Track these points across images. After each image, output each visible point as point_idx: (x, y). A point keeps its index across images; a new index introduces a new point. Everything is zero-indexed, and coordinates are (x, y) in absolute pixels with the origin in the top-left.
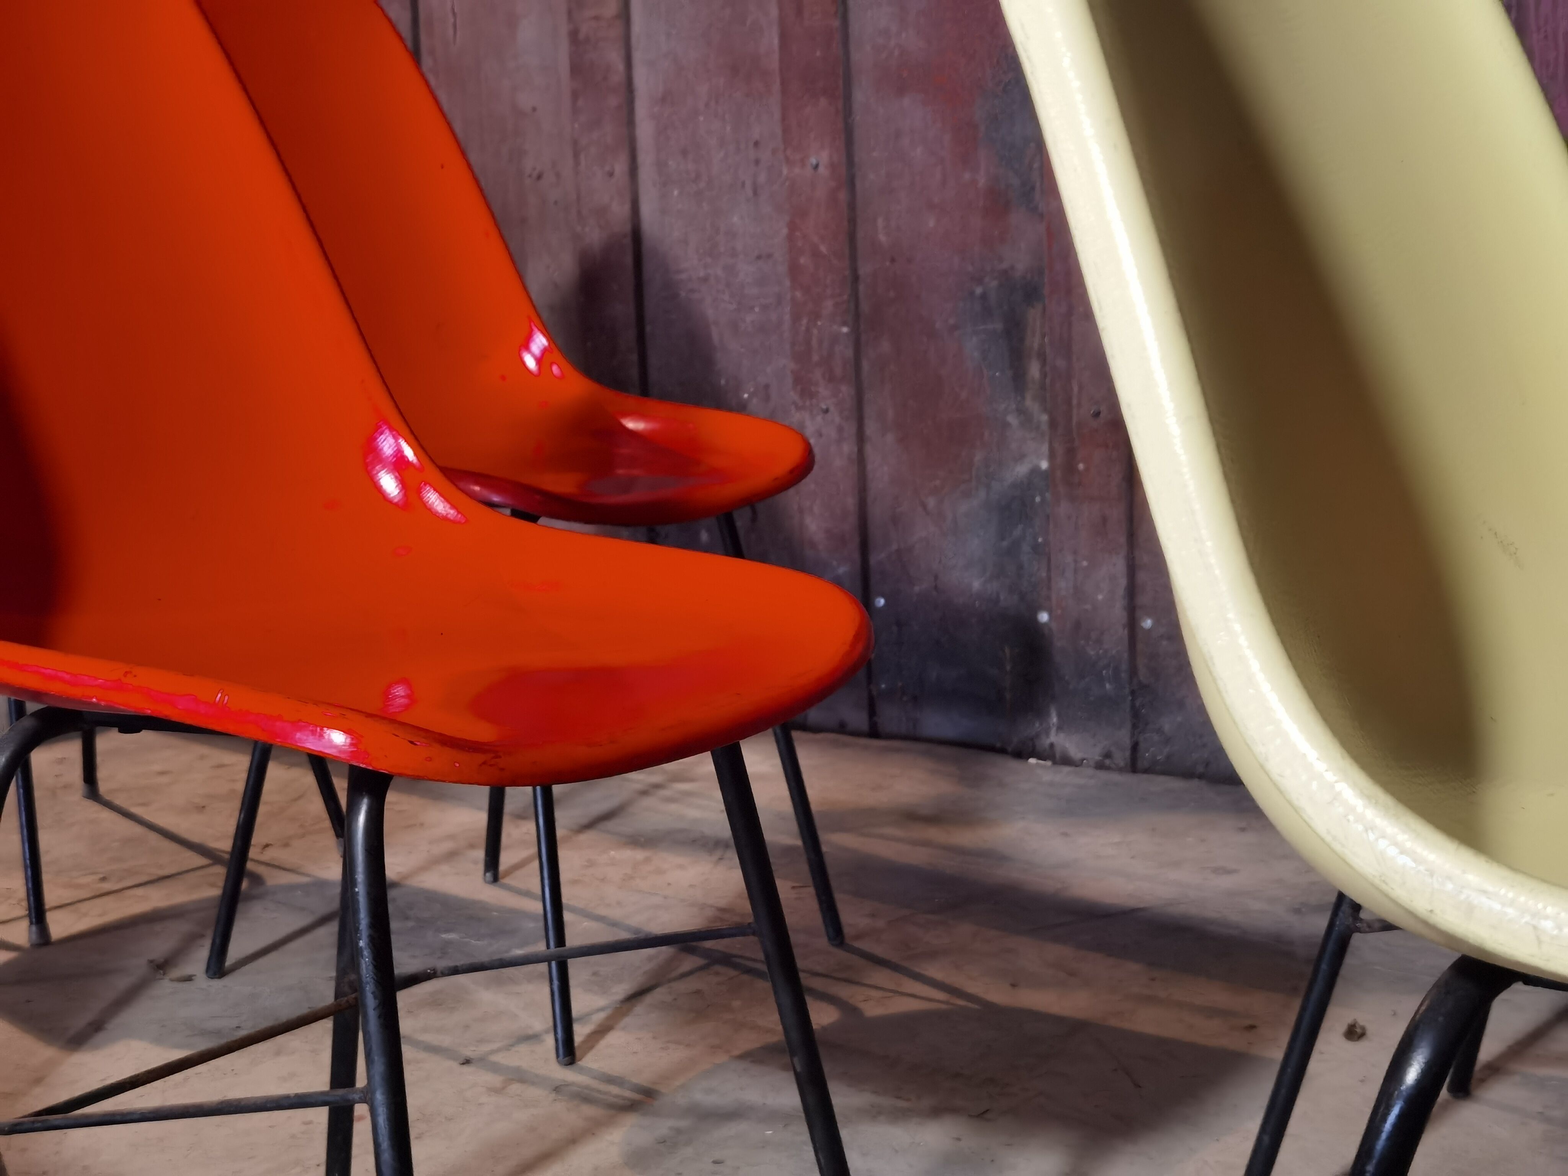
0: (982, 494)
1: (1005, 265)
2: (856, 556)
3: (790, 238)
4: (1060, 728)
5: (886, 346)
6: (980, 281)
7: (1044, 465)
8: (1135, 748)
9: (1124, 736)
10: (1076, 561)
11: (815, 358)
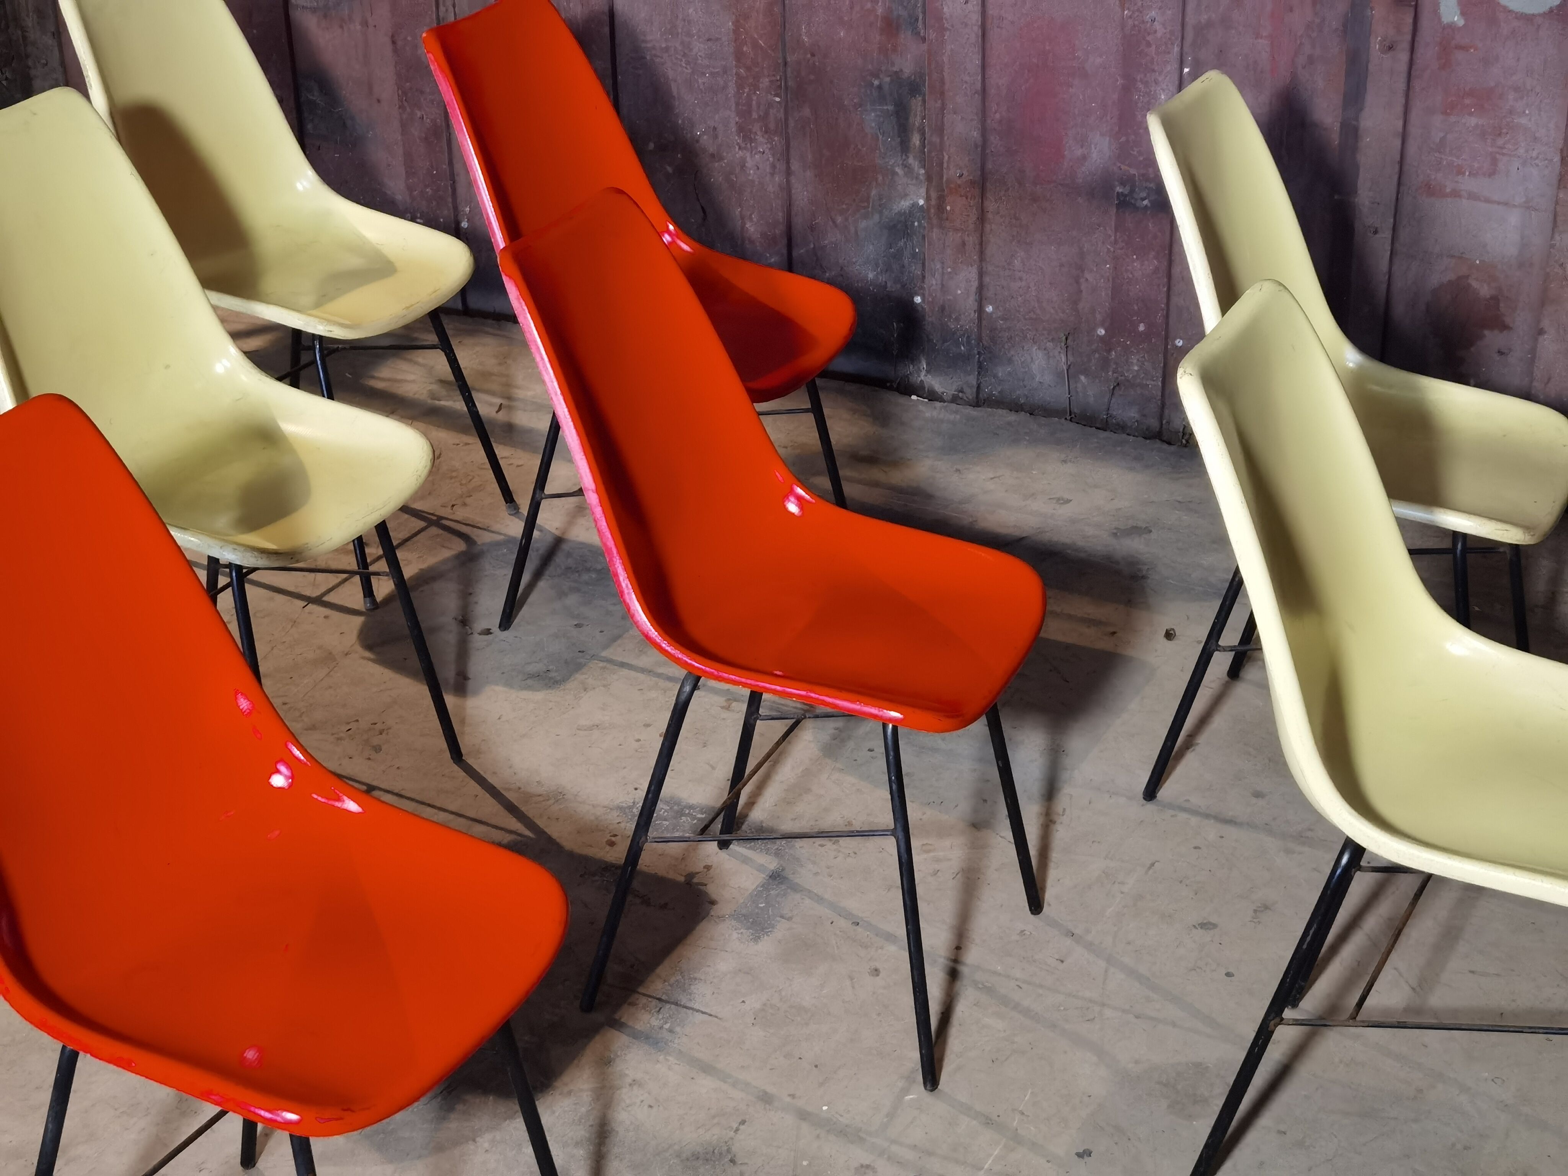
0: (876, 217)
1: (895, 69)
2: (785, 251)
3: (736, 31)
4: (928, 372)
5: (807, 112)
6: (877, 76)
7: (921, 202)
8: (979, 387)
9: (972, 380)
10: (943, 268)
11: (755, 115)
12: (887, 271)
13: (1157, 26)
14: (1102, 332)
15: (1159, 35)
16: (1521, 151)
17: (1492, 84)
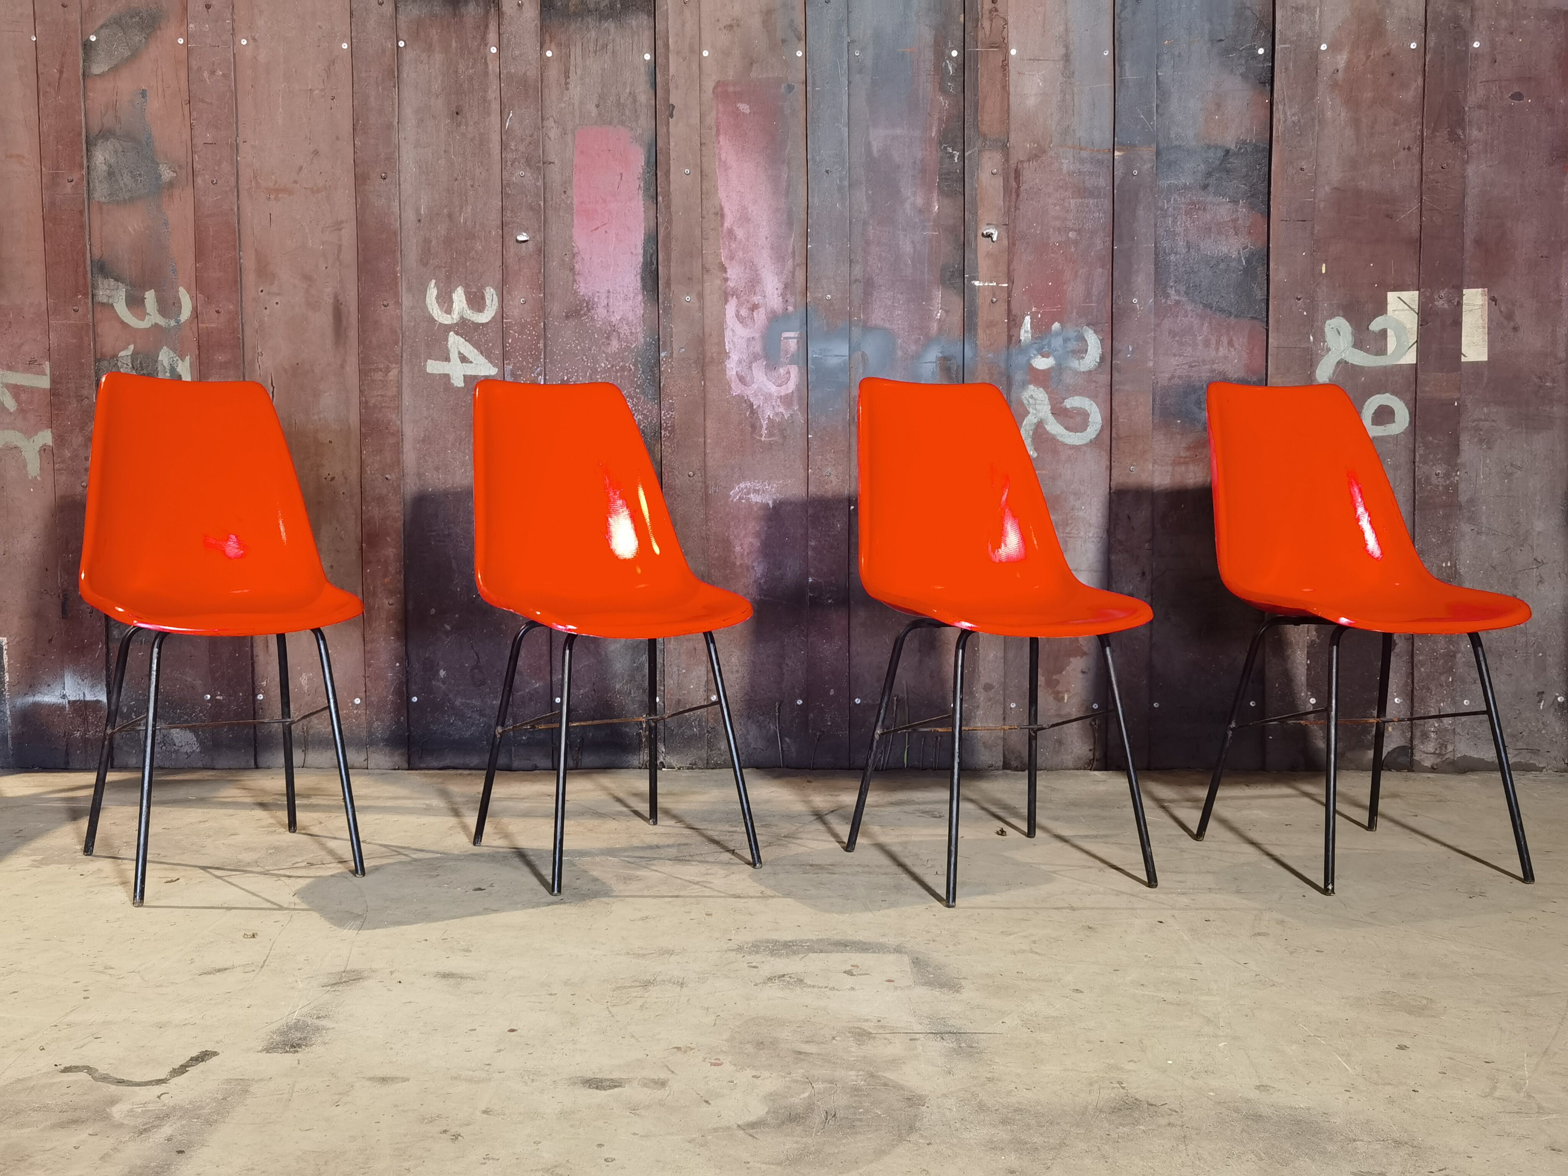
4: (667, 753)
8: (707, 758)
12: (631, 681)
13: (832, 478)
14: (800, 702)
15: (834, 484)
16: (1082, 534)
17: (1059, 492)
